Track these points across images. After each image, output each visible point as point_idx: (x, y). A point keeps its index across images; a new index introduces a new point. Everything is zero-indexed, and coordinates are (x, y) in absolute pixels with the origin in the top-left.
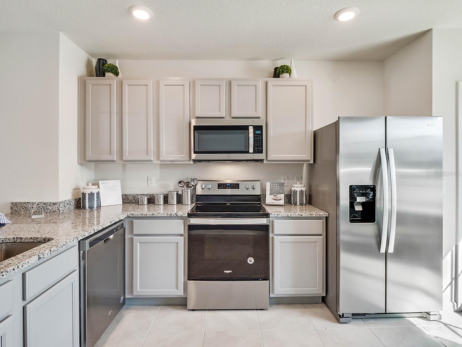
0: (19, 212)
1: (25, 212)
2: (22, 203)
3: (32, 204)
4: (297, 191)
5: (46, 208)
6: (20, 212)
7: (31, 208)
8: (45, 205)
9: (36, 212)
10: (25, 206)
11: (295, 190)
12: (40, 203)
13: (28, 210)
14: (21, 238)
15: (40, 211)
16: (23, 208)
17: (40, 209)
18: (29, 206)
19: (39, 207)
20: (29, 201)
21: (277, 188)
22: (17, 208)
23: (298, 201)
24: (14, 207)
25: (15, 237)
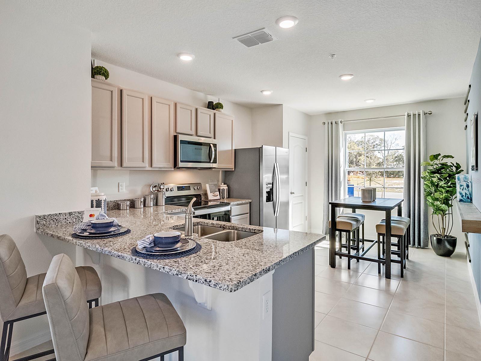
0: (48, 226)
1: (56, 225)
2: (52, 215)
3: (64, 215)
4: (225, 189)
5: (81, 217)
6: (50, 226)
7: (63, 219)
8: (80, 214)
9: (70, 223)
10: (55, 219)
11: (223, 188)
12: (74, 212)
13: (60, 222)
14: (177, 226)
15: (74, 221)
16: (54, 221)
17: (75, 219)
18: (62, 217)
19: (73, 217)
20: (61, 213)
21: (214, 188)
22: (46, 221)
23: (225, 196)
24: (42, 220)
25: (174, 226)
